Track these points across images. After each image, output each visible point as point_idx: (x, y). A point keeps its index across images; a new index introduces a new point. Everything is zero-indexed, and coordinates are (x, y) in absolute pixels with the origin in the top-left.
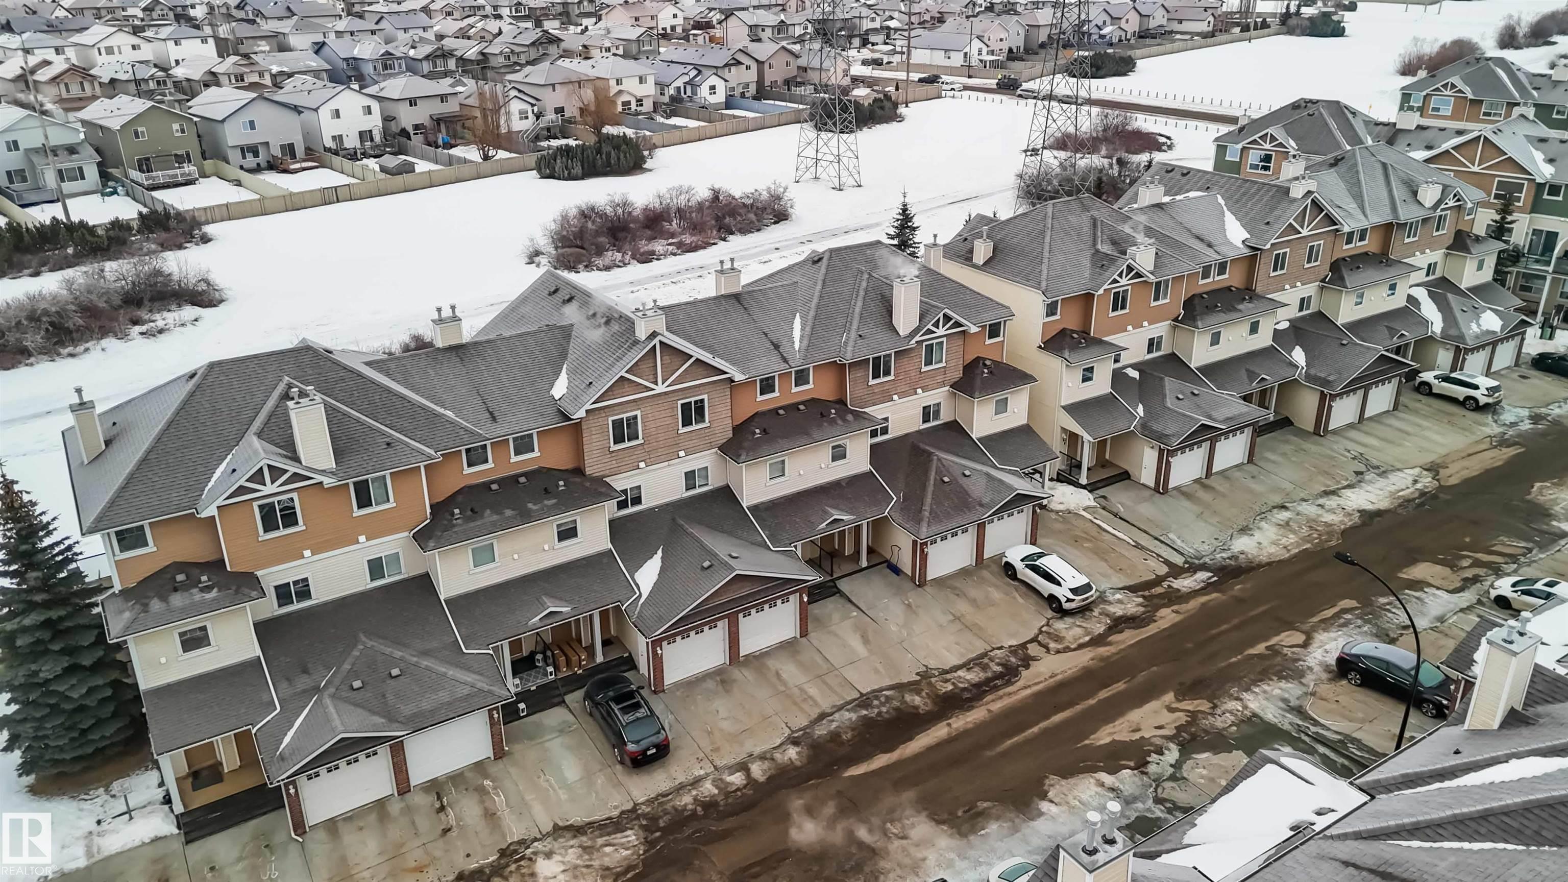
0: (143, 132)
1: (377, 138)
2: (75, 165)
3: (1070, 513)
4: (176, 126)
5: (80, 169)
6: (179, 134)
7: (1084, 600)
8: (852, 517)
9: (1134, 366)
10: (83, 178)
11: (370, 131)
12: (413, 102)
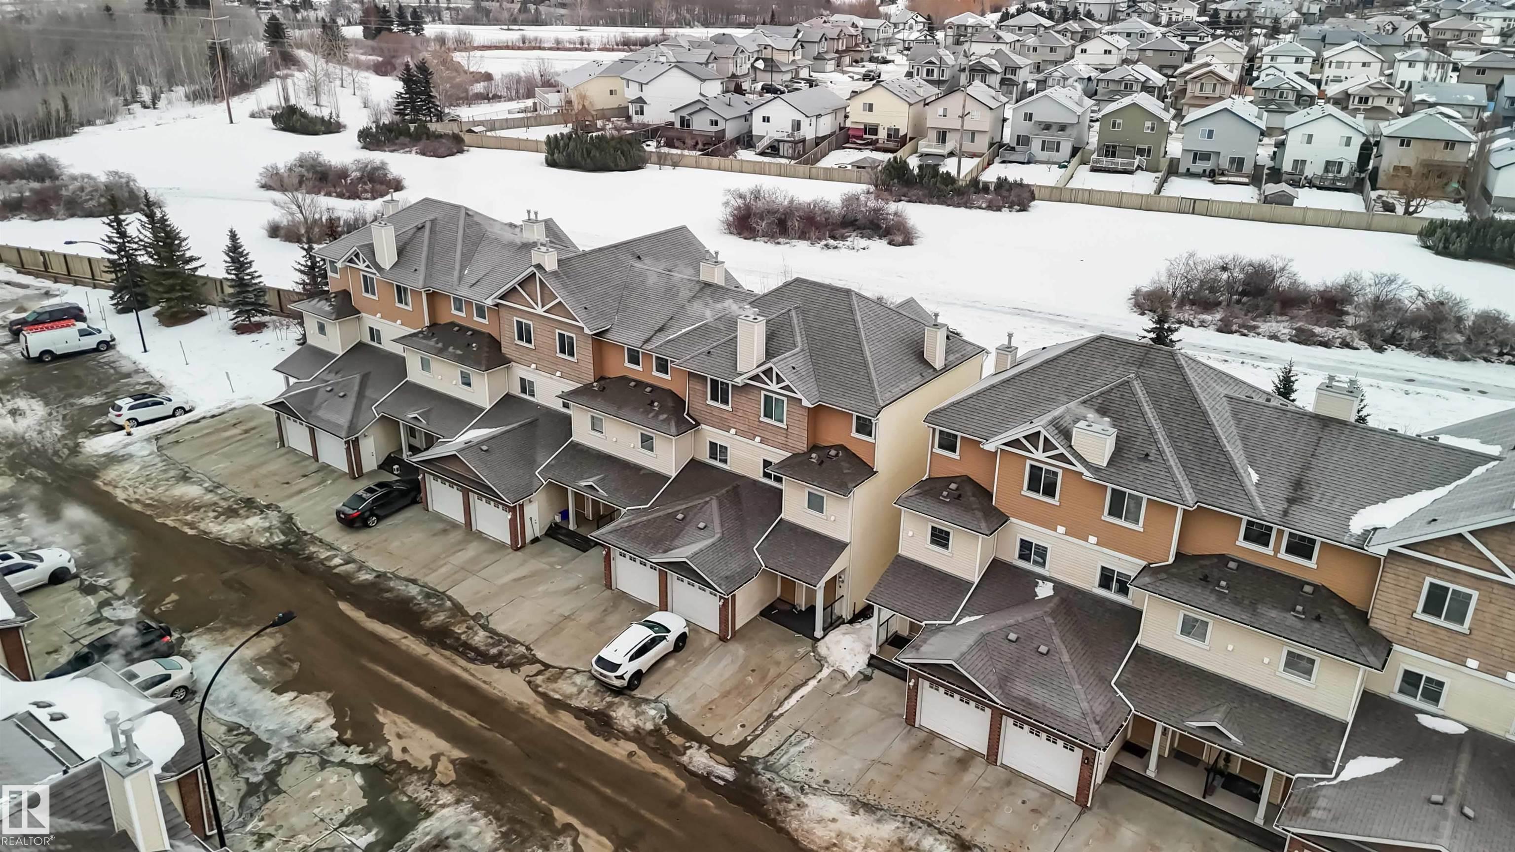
0: (1119, 124)
1: (1345, 171)
2: (1055, 139)
3: (819, 661)
4: (1148, 124)
5: (1059, 143)
6: (1149, 131)
8: (605, 494)
10: (1058, 151)
11: (1341, 164)
12: (1405, 142)
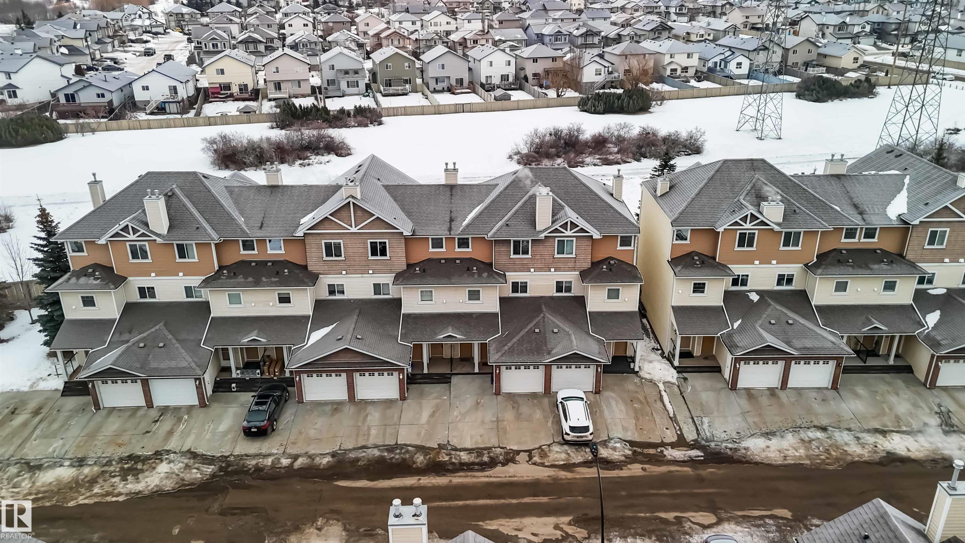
0: (390, 66)
1: (511, 79)
3: (651, 382)
4: (406, 64)
5: (357, 82)
6: (408, 68)
7: (578, 437)
8: (463, 337)
9: (758, 292)
10: (358, 86)
11: (508, 75)
12: (535, 60)
